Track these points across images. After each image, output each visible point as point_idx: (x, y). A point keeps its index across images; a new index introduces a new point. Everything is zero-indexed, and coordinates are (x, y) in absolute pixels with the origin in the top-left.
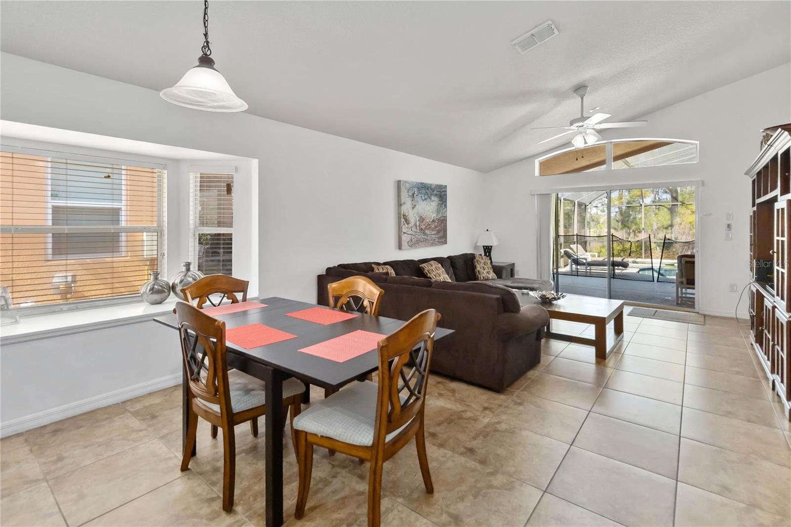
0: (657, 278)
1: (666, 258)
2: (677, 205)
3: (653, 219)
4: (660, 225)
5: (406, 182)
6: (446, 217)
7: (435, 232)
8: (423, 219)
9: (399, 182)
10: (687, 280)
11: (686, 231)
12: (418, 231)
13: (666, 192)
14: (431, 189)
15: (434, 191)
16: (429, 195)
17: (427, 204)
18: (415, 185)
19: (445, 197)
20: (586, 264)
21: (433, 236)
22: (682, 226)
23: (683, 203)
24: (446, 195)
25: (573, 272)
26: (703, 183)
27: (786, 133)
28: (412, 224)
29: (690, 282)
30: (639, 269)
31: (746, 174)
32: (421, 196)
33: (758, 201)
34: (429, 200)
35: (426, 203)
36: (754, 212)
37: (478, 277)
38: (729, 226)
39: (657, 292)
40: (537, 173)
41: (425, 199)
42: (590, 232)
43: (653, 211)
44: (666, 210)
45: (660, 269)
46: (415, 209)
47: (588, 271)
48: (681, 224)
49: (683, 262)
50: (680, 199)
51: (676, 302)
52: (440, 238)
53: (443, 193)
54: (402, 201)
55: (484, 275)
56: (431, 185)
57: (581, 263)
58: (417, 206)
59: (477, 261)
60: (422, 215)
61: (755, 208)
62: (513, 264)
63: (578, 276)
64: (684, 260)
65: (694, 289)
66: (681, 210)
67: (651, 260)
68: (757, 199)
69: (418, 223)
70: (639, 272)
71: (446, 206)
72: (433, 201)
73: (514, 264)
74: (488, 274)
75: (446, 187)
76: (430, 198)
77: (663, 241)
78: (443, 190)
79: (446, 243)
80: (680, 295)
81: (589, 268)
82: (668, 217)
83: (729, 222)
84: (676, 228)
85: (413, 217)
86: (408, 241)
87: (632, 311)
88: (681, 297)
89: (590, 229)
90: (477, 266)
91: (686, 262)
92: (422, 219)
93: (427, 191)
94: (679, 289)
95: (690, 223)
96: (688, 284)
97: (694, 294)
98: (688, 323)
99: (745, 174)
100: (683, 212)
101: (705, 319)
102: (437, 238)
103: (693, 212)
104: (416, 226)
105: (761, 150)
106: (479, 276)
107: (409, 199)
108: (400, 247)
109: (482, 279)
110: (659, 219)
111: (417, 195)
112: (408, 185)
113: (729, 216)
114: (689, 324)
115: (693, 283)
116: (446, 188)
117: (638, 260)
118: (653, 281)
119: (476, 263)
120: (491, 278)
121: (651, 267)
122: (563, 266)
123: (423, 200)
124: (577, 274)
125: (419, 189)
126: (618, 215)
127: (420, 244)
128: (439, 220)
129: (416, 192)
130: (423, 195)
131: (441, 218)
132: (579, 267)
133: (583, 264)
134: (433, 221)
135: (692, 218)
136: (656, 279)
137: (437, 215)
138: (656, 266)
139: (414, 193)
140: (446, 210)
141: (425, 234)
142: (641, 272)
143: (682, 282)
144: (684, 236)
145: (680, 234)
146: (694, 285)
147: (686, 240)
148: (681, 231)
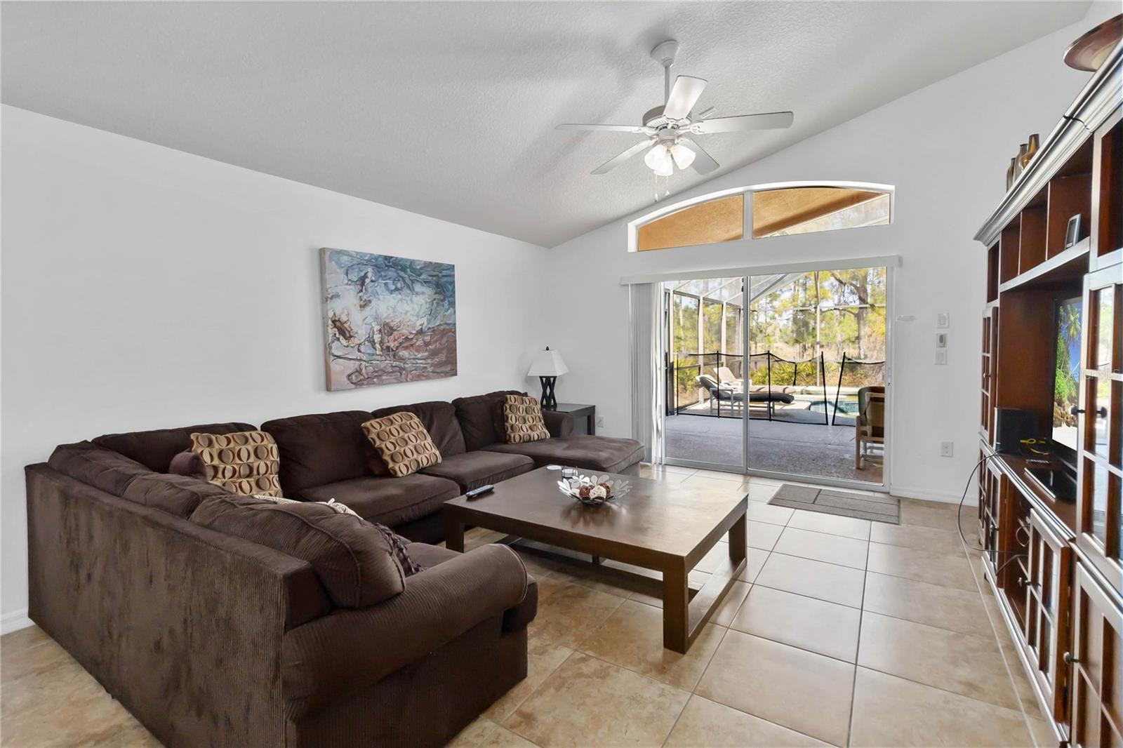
0: (832, 418)
1: (846, 384)
2: (866, 308)
3: (837, 329)
4: (845, 337)
5: (342, 252)
6: (455, 324)
7: (427, 354)
8: (391, 328)
9: (322, 251)
10: (874, 428)
11: (878, 346)
12: (378, 353)
13: (854, 293)
14: (413, 270)
15: (420, 275)
16: (408, 281)
17: (401, 300)
18: (369, 261)
19: (450, 288)
20: (732, 398)
21: (421, 361)
22: (872, 339)
23: (872, 306)
24: (452, 283)
25: (714, 411)
26: (900, 261)
28: (360, 338)
29: (878, 433)
30: (810, 403)
31: (978, 238)
32: (386, 284)
33: (1002, 288)
34: (406, 291)
35: (400, 296)
36: (995, 309)
37: (510, 437)
38: (942, 339)
39: (830, 444)
40: (632, 246)
41: (397, 289)
42: (756, 347)
43: (837, 319)
44: (853, 316)
45: (837, 402)
46: (368, 309)
47: (735, 408)
48: (871, 335)
49: (867, 399)
50: (870, 300)
51: (855, 465)
52: (441, 364)
53: (445, 279)
54: (329, 291)
55: (521, 433)
56: (412, 262)
57: (725, 396)
58: (373, 303)
59: (510, 406)
60: (388, 321)
61: (997, 303)
62: (593, 408)
63: (719, 417)
64: (867, 394)
65: (882, 443)
66: (871, 316)
67: (823, 388)
68: (1001, 283)
69: (377, 338)
70: (809, 408)
71: (452, 304)
72: (417, 294)
73: (594, 406)
74: (530, 431)
75: (451, 267)
76: (412, 289)
77: (842, 361)
78: (445, 273)
79: (456, 375)
80: (862, 452)
81: (737, 404)
82: (855, 326)
83: (942, 332)
84: (864, 342)
85: (361, 324)
86: (349, 372)
87: (778, 494)
88: (863, 456)
89: (756, 343)
90: (510, 416)
91: (874, 399)
92: (388, 329)
93: (402, 274)
94: (861, 443)
96: (874, 435)
97: (881, 449)
98: (871, 520)
99: (975, 239)
100: (873, 319)
101: (899, 506)
102: (432, 365)
104: (373, 343)
105: (1007, 190)
106: (512, 435)
107: (351, 287)
108: (327, 388)
109: (517, 440)
110: (845, 329)
111: (372, 281)
112: (345, 259)
113: (942, 320)
114: (873, 522)
115: (882, 435)
116: (454, 271)
117: (811, 388)
118: (827, 424)
119: (508, 410)
120: (536, 438)
121: (824, 400)
122: (703, 401)
123: (392, 292)
124: (717, 414)
125: (377, 267)
126: (790, 323)
127: (384, 377)
128: (434, 331)
129: (370, 275)
130: (390, 282)
131: (442, 327)
132: (722, 402)
133: (728, 399)
134: (420, 332)
136: (830, 421)
137: (429, 321)
138: (832, 398)
139: (365, 276)
140: (455, 312)
141: (397, 358)
142: (813, 408)
143: (865, 433)
144: (875, 353)
145: (870, 351)
146: (883, 436)
147: (876, 359)
148: (871, 346)
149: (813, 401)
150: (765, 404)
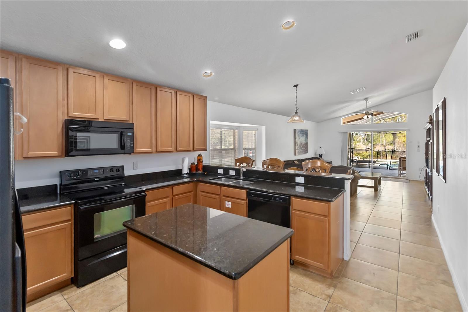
1: (393, 159)
5: (297, 130)
6: (308, 142)
7: (305, 148)
9: (295, 130)
10: (403, 167)
11: (402, 145)
12: (300, 148)
16: (303, 134)
17: (302, 138)
18: (299, 131)
21: (304, 150)
24: (307, 133)
26: (409, 130)
27: (430, 125)
28: (299, 145)
29: (404, 169)
31: (424, 128)
33: (427, 139)
38: (418, 146)
40: (341, 123)
45: (390, 164)
47: (357, 165)
48: (399, 142)
49: (401, 160)
52: (306, 151)
54: (296, 137)
56: (304, 130)
58: (300, 139)
60: (301, 142)
61: (426, 141)
62: (331, 162)
65: (405, 171)
67: (386, 160)
71: (307, 138)
72: (304, 136)
75: (307, 130)
77: (392, 151)
79: (307, 153)
80: (400, 174)
84: (396, 144)
85: (299, 143)
86: (297, 152)
88: (400, 175)
91: (403, 160)
92: (301, 144)
93: (303, 132)
94: (400, 171)
95: (404, 141)
96: (403, 169)
97: (405, 175)
103: (405, 136)
107: (298, 136)
108: (295, 154)
110: (387, 138)
113: (419, 142)
114: (404, 183)
117: (379, 160)
121: (386, 163)
123: (302, 136)
127: (301, 153)
128: (305, 143)
130: (301, 134)
133: (355, 162)
134: (304, 144)
135: (404, 139)
136: (389, 168)
139: (299, 134)
140: (308, 140)
141: (302, 149)
142: (381, 166)
143: (401, 169)
144: (401, 148)
145: (399, 147)
146: (405, 169)
147: (401, 150)
148: (399, 145)
149: (381, 163)
150: (367, 164)
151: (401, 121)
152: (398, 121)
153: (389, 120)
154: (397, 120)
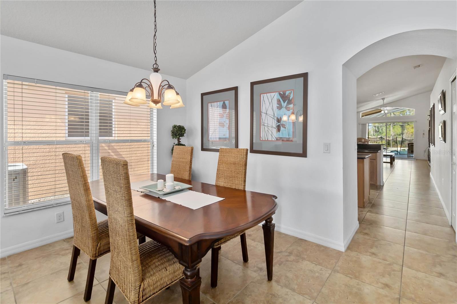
1: (402, 147)
26: (416, 121)
38: (424, 134)
40: (361, 117)
48: (407, 133)
64: (410, 145)
83: (424, 133)
91: (411, 145)
94: (408, 155)
95: (412, 132)
96: (411, 152)
97: (413, 157)
103: (413, 128)
113: (424, 130)
115: (413, 152)
118: (398, 154)
135: (412, 130)
143: (409, 152)
148: (407, 136)
149: (391, 151)
151: (410, 114)
152: (407, 114)
153: (398, 113)
154: (405, 114)
